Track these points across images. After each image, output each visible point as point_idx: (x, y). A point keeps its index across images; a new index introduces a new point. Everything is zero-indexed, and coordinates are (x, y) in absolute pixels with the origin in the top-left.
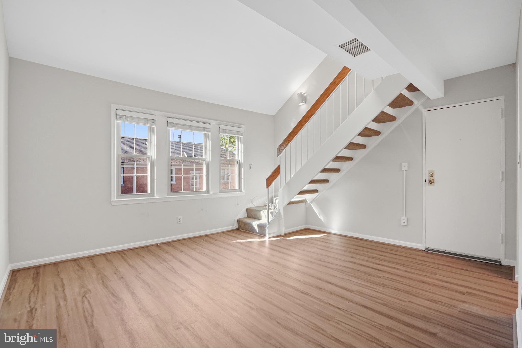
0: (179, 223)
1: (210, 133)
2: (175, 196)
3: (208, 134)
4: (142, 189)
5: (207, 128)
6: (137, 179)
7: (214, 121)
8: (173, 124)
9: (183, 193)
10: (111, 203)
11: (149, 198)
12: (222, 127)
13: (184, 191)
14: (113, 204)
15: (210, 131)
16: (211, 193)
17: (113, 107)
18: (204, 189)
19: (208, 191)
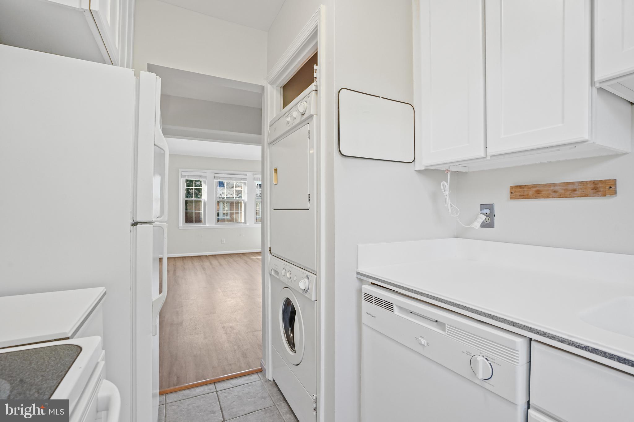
0: (222, 243)
1: (246, 181)
2: (220, 225)
3: (246, 182)
4: (198, 220)
5: (244, 178)
6: (195, 213)
7: (250, 173)
9: (226, 224)
10: (179, 228)
11: (202, 226)
12: (256, 176)
13: (226, 222)
14: (180, 229)
15: (246, 180)
16: (248, 224)
17: (180, 170)
18: (243, 221)
19: (245, 222)
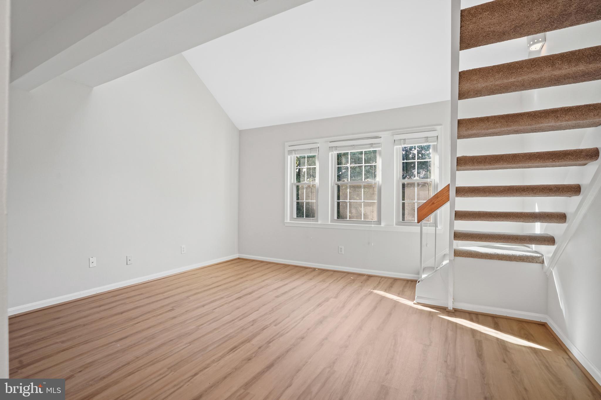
0: (340, 252)
2: (341, 224)
5: (375, 144)
7: (387, 133)
8: (334, 148)
9: (349, 222)
13: (349, 219)
14: (286, 225)
16: (383, 224)
19: (379, 222)
